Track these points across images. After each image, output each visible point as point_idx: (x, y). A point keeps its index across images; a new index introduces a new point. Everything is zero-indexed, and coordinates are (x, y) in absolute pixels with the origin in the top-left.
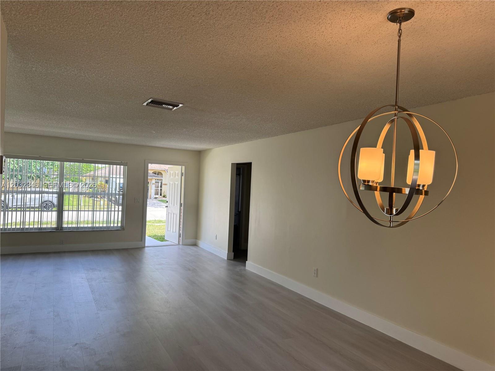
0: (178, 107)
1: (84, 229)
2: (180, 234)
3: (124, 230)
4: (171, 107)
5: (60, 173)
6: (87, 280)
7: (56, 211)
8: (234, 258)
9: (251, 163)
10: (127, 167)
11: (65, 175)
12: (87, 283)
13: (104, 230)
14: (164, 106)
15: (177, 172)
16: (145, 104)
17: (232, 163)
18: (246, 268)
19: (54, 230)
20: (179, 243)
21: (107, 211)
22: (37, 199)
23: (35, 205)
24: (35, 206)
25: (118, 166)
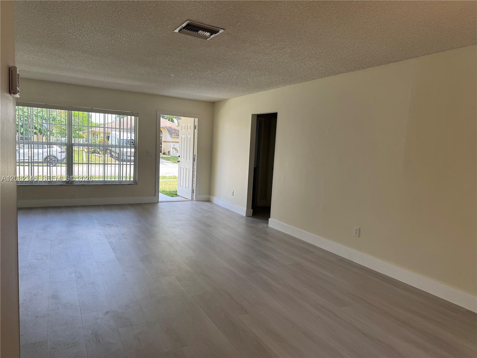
0: (219, 33)
1: (96, 183)
2: (194, 190)
3: (137, 184)
4: (208, 34)
5: (68, 124)
6: (106, 236)
7: (66, 163)
8: (252, 215)
9: (277, 113)
10: (138, 117)
11: (73, 125)
12: (106, 239)
13: (116, 184)
14: (200, 32)
15: (189, 125)
16: (177, 31)
17: (252, 115)
18: (269, 226)
19: (65, 183)
20: (192, 199)
21: (119, 164)
22: (40, 153)
23: (38, 159)
24: (38, 161)
25: (129, 117)
